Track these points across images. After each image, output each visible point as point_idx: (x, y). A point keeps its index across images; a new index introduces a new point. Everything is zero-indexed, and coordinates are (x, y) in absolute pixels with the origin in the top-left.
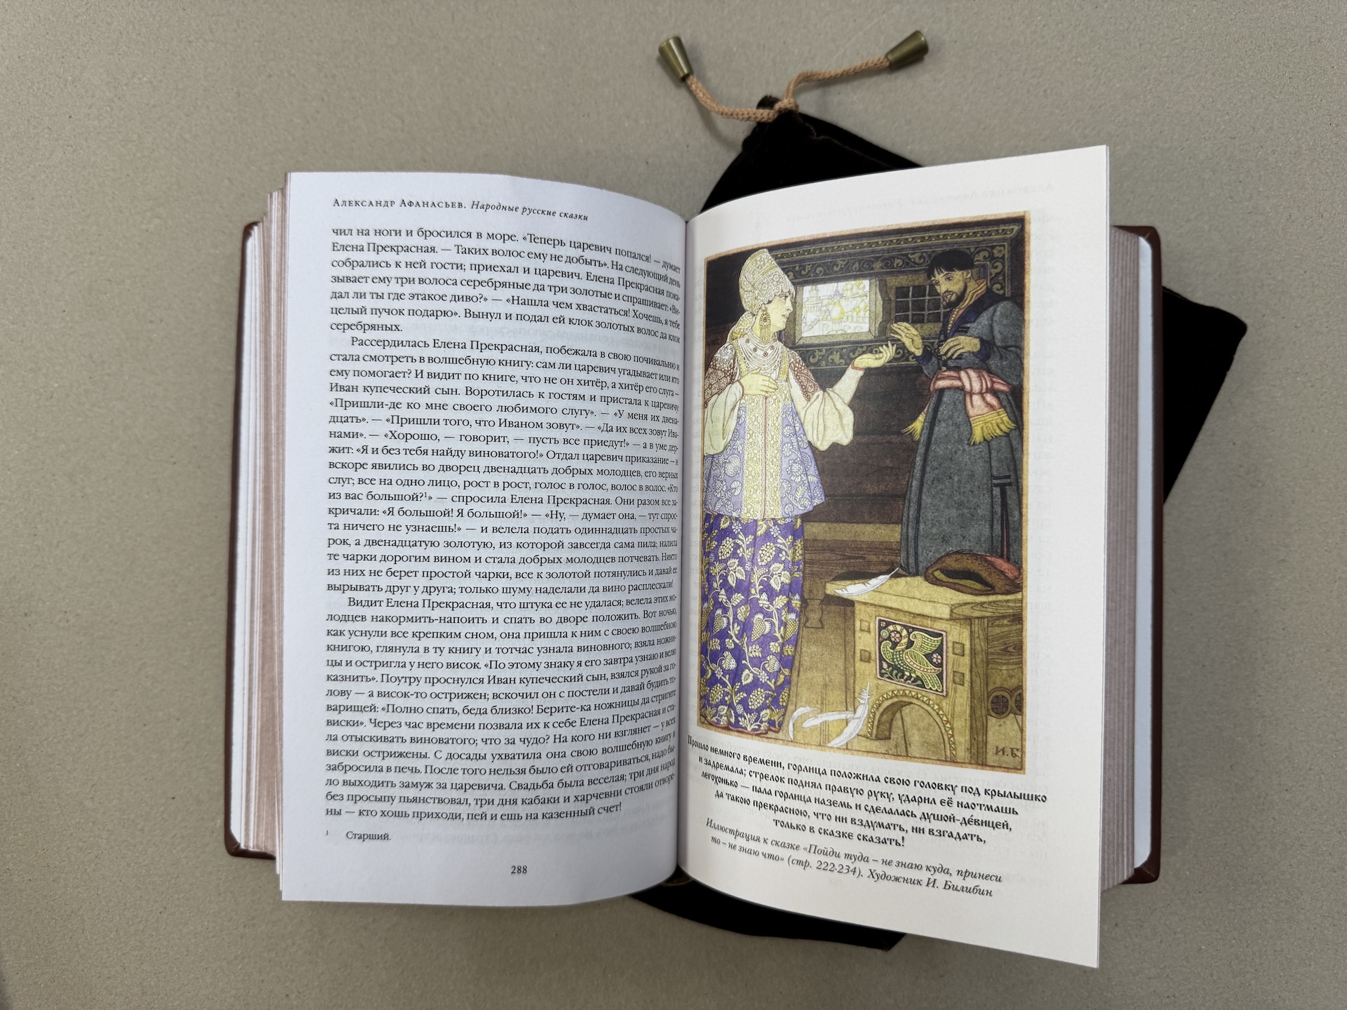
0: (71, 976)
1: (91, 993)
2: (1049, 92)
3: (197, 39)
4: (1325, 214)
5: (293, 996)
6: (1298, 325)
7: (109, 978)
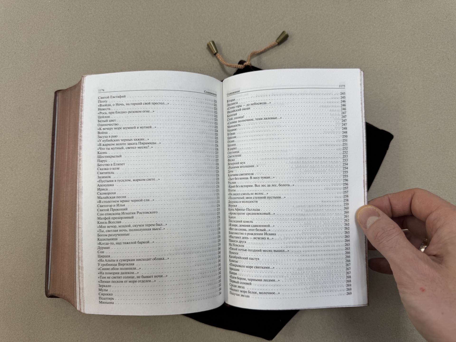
2: (328, 49)
3: (56, 29)
6: (408, 124)
7: (18, 335)
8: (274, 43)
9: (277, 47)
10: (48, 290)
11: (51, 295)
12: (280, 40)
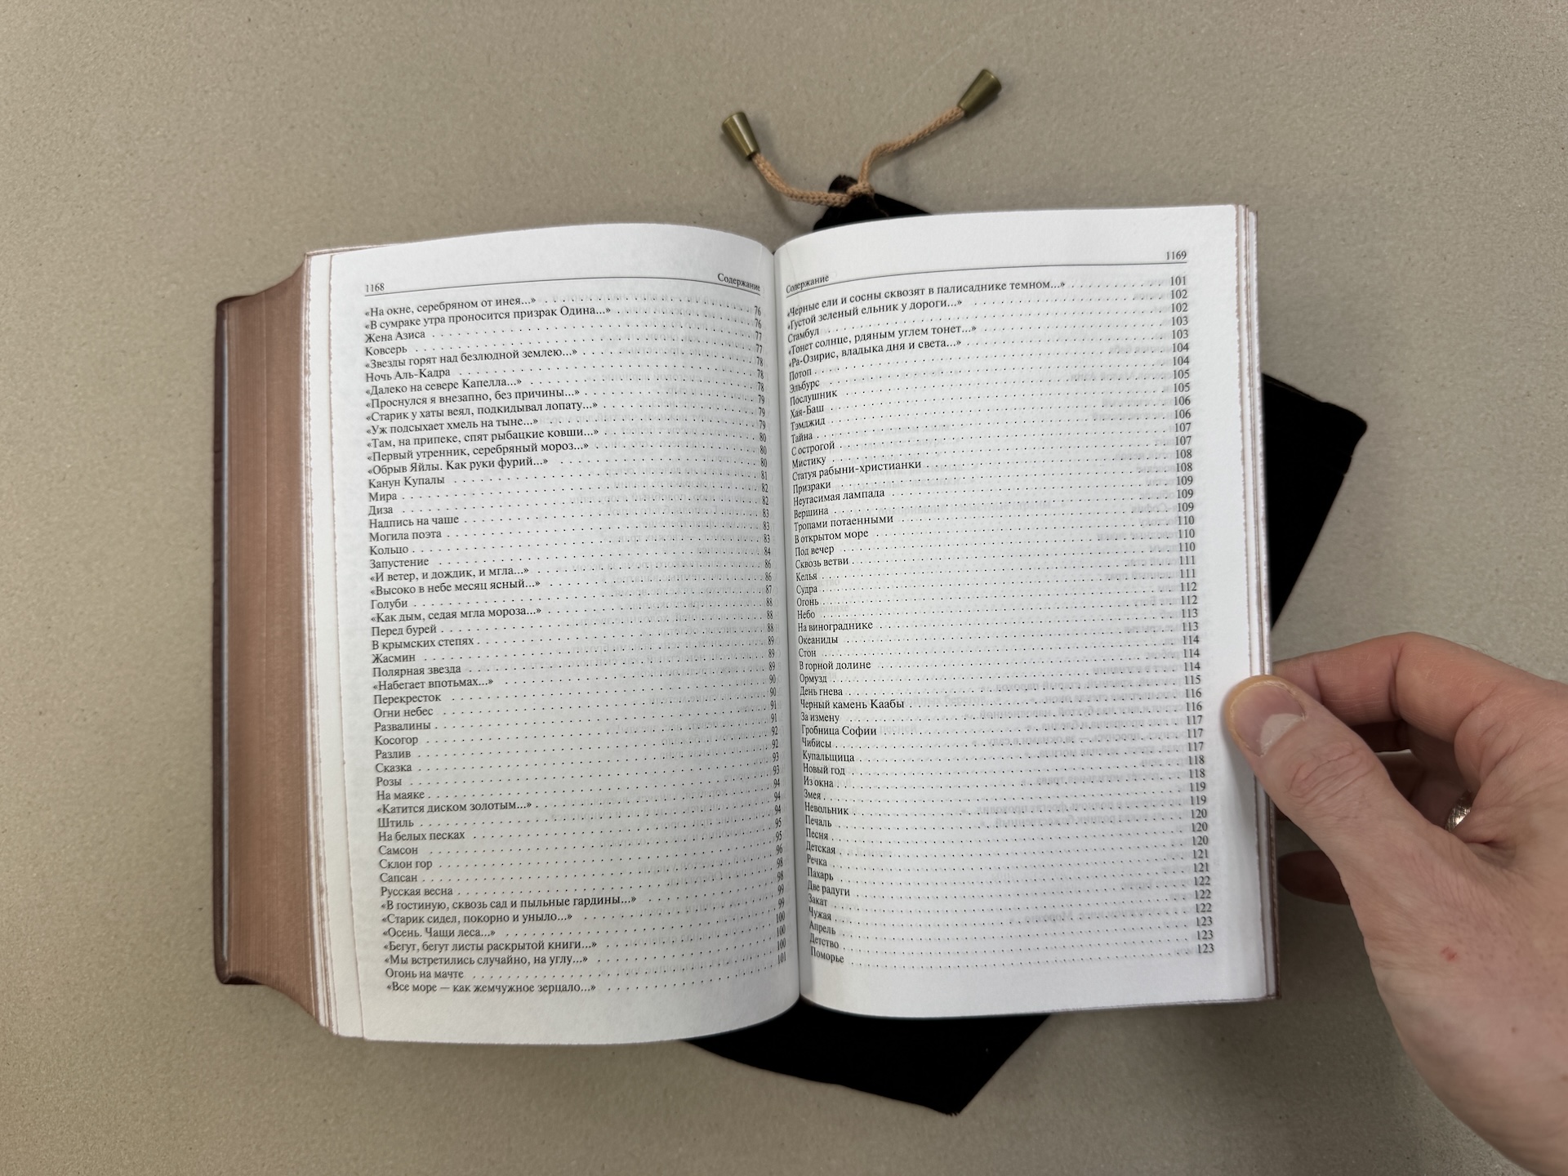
0: (94, 1101)
1: (115, 1119)
2: (1140, 127)
3: (213, 88)
4: (1449, 256)
5: (332, 1120)
6: (1419, 379)
7: (135, 1103)
8: (952, 113)
9: (961, 125)
10: (223, 959)
11: (235, 976)
12: (970, 101)
